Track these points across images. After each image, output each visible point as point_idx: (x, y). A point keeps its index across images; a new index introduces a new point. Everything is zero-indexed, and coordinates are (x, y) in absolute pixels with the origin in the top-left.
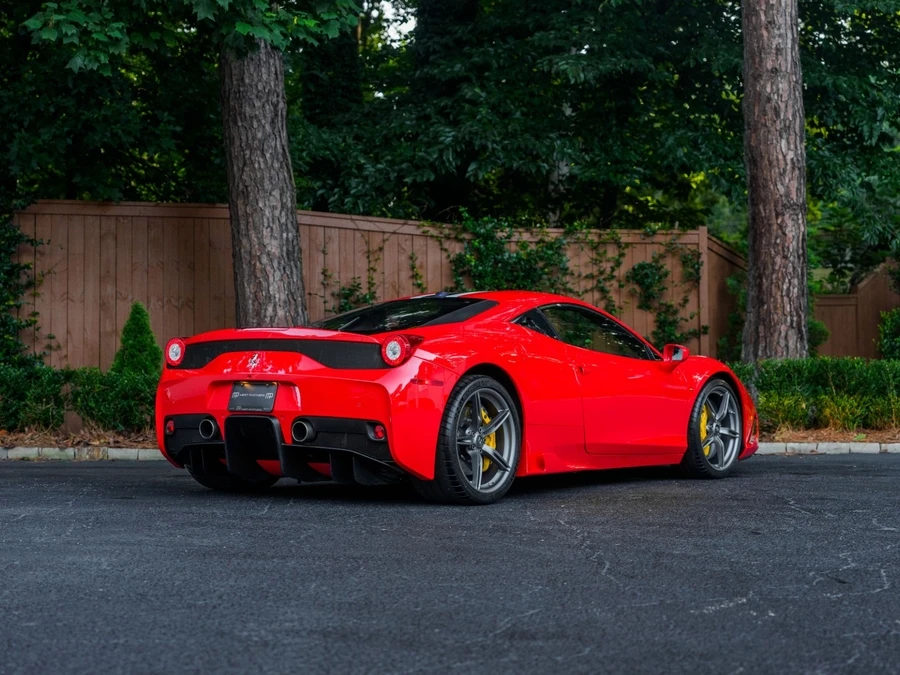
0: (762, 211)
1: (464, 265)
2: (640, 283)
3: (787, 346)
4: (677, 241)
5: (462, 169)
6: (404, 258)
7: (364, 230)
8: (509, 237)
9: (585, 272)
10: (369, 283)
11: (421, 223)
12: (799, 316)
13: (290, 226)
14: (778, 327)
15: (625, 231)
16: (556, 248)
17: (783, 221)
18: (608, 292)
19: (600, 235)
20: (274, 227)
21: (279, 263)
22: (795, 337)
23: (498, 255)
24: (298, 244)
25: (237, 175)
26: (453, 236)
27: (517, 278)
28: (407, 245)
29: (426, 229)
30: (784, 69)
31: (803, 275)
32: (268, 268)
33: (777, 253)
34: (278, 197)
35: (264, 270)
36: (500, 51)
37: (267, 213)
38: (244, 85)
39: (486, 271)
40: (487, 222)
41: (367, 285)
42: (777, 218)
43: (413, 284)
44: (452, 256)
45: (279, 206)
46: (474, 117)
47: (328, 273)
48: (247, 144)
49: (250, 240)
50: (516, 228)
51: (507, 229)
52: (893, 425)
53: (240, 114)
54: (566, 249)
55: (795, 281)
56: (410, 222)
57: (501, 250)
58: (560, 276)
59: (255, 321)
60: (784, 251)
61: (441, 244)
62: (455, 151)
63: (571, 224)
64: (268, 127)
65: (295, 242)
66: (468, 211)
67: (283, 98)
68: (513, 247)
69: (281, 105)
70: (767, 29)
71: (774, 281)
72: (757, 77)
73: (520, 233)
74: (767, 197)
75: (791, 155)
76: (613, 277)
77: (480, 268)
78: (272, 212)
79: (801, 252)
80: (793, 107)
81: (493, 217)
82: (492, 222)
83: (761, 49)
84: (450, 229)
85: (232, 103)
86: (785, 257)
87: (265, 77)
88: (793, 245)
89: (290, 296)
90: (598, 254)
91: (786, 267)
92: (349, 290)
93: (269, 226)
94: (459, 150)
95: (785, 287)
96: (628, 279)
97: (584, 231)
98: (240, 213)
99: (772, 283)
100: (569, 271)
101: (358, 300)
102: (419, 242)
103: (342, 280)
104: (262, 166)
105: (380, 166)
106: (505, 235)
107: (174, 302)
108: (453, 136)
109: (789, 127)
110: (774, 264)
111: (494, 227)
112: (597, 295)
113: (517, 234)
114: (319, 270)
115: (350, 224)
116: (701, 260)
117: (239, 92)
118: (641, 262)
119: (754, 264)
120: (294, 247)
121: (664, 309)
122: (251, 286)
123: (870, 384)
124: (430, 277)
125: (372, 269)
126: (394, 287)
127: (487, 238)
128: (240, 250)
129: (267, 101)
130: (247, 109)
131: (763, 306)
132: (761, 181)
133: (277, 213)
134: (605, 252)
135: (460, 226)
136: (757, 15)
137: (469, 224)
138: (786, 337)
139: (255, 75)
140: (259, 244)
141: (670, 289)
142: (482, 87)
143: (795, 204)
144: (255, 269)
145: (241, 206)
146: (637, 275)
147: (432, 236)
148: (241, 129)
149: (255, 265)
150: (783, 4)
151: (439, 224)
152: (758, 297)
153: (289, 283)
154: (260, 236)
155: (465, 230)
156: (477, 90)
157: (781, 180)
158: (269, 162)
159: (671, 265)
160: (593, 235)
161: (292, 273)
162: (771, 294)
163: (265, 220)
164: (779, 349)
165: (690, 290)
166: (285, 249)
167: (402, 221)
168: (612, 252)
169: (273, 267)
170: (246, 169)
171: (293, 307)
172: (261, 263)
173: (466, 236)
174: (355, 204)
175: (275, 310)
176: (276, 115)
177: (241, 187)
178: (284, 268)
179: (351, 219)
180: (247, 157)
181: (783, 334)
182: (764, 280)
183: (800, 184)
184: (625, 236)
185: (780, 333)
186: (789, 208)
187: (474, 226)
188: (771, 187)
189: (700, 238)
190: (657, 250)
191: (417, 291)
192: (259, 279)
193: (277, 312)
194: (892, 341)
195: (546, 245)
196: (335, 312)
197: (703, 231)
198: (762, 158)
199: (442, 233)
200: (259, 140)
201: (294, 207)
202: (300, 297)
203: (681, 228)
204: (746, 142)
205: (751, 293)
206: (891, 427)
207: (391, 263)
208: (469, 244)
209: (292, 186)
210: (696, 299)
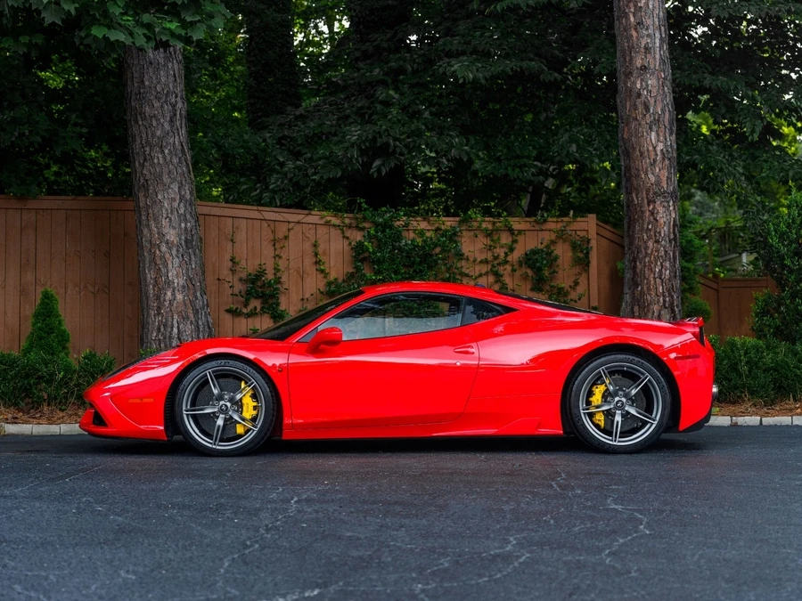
0: (635, 198)
1: (363, 252)
2: (531, 267)
4: (568, 228)
5: (367, 166)
6: (308, 246)
7: (270, 220)
8: (407, 225)
9: (480, 257)
10: (275, 269)
11: (325, 213)
12: (672, 297)
13: (188, 217)
14: (651, 307)
15: (517, 219)
16: (453, 236)
17: (654, 208)
18: (502, 276)
19: (494, 223)
20: (173, 217)
21: (178, 251)
22: (668, 317)
23: (396, 242)
24: (197, 233)
25: (138, 170)
26: (354, 225)
27: (414, 263)
28: (310, 234)
29: (329, 218)
30: (652, 67)
31: (674, 258)
32: (167, 255)
33: (649, 238)
34: (177, 190)
35: (163, 257)
36: (415, 56)
37: (166, 205)
38: (144, 88)
39: (384, 257)
40: (385, 212)
41: (273, 271)
42: (649, 205)
43: (317, 270)
44: (354, 243)
45: (178, 198)
46: (386, 116)
47: (236, 260)
49: (150, 230)
50: (414, 217)
51: (404, 218)
52: (746, 399)
53: (140, 114)
54: (462, 237)
55: (667, 264)
56: (313, 213)
57: (398, 238)
58: (455, 261)
59: (155, 305)
60: (655, 236)
61: (343, 233)
62: (360, 149)
63: (465, 213)
64: (167, 126)
65: (194, 231)
66: (366, 203)
67: (182, 98)
68: (412, 235)
69: (180, 105)
70: (636, 29)
71: (647, 264)
72: (628, 74)
73: (418, 221)
74: (639, 185)
75: (660, 147)
76: (507, 262)
77: (379, 254)
78: (171, 203)
79: (672, 236)
80: (662, 101)
81: (392, 207)
82: (390, 212)
83: (631, 48)
84: (351, 218)
85: (133, 104)
86: (657, 242)
87: (163, 79)
88: (664, 230)
89: (189, 282)
90: (492, 241)
91: (658, 251)
92: (256, 275)
93: (167, 217)
94: (363, 147)
95: (657, 270)
96: (520, 264)
97: (479, 219)
98: (142, 204)
99: (645, 266)
100: (465, 256)
101: (264, 285)
102: (322, 231)
103: (249, 266)
104: (161, 161)
105: (298, 162)
106: (403, 223)
107: (90, 288)
108: (358, 135)
109: (658, 120)
110: (646, 248)
111: (392, 217)
112: (491, 279)
113: (415, 223)
114: (228, 257)
115: (255, 215)
116: (590, 246)
117: (140, 93)
118: (533, 247)
119: (629, 249)
120: (192, 235)
121: (555, 291)
122: (152, 272)
124: (332, 263)
125: (277, 256)
126: (298, 272)
127: (385, 226)
128: (142, 238)
129: (166, 101)
130: (147, 108)
131: (637, 287)
132: (633, 172)
133: (175, 204)
134: (499, 239)
135: (360, 216)
136: (626, 16)
137: (368, 214)
138: (659, 316)
139: (154, 77)
140: (158, 233)
141: (560, 272)
142: (396, 89)
143: (665, 192)
144: (155, 256)
145: (142, 199)
146: (530, 259)
147: (334, 226)
148: (141, 127)
149: (155, 253)
150: (651, 7)
151: (340, 214)
152: (633, 279)
153: (187, 269)
154: (159, 226)
155: (365, 219)
156: (391, 92)
157: (651, 169)
158: (168, 158)
159: (563, 252)
160: (487, 223)
161: (190, 259)
162: (644, 276)
163: (164, 211)
165: (580, 274)
166: (183, 237)
167: (306, 212)
168: (505, 239)
169: (171, 255)
170: (147, 164)
171: (191, 292)
172: (160, 250)
173: (366, 225)
174: (272, 199)
175: (173, 294)
176: (175, 115)
177: (142, 181)
178: (182, 256)
179: (258, 210)
180: (147, 153)
181: (656, 314)
182: (638, 264)
183: (670, 173)
184: (517, 223)
185: (653, 313)
186: (659, 196)
187: (373, 215)
188: (643, 176)
189: (588, 225)
190: (548, 237)
191: (320, 276)
192: (159, 266)
193: (176, 296)
194: (763, 320)
195: (441, 232)
196: (242, 296)
197: (592, 218)
198: (634, 149)
199: (343, 222)
200: (158, 137)
201: (193, 199)
202: (198, 282)
203: (575, 216)
204: (620, 135)
205: (628, 276)
206: (744, 401)
207: (296, 250)
208: (368, 232)
209: (191, 179)
210: (586, 282)
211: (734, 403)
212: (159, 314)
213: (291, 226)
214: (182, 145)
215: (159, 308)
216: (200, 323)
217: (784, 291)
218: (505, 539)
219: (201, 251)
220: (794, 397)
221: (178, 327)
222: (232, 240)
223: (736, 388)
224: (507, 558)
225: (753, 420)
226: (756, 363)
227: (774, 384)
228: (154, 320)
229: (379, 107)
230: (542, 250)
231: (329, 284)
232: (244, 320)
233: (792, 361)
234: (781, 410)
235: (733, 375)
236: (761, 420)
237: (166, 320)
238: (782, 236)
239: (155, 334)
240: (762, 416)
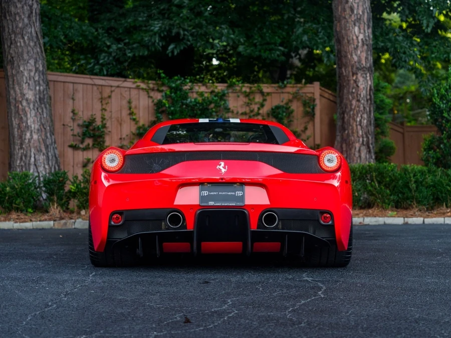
0: (344, 71)
1: (162, 107)
2: (276, 117)
3: (360, 156)
4: (300, 91)
5: (165, 48)
6: (125, 103)
7: (99, 85)
8: (191, 89)
9: (241, 111)
10: (102, 118)
11: (136, 80)
12: (368, 138)
13: (41, 82)
14: (354, 144)
15: (266, 85)
16: (222, 96)
17: (357, 78)
19: (251, 88)
20: (30, 83)
21: (34, 105)
22: (365, 151)
23: (184, 100)
24: (47, 93)
25: (7, 50)
26: (156, 88)
28: (126, 95)
29: (138, 84)
31: (370, 111)
32: (27, 109)
33: (353, 98)
34: (33, 64)
35: (24, 110)
37: (26, 74)
39: (176, 111)
40: (177, 80)
41: (101, 120)
42: (353, 76)
43: (131, 119)
44: (155, 101)
45: (34, 69)
46: (179, 15)
47: (76, 112)
48: (13, 31)
49: (15, 91)
50: (196, 83)
51: (190, 84)
52: (414, 206)
53: (8, 12)
54: (229, 97)
55: (365, 116)
56: (128, 80)
57: (186, 97)
58: (224, 113)
59: (19, 142)
60: (357, 97)
61: (148, 94)
62: (160, 36)
63: (231, 81)
64: (26, 20)
65: (45, 92)
66: (164, 73)
68: (195, 95)
69: (35, 6)
71: (352, 116)
73: (200, 86)
74: (347, 63)
75: (361, 37)
76: (258, 114)
77: (172, 108)
78: (29, 74)
79: (368, 97)
80: (363, 6)
81: (181, 76)
82: (180, 80)
84: (153, 84)
85: (3, 5)
88: (363, 93)
89: (42, 127)
90: (249, 100)
91: (359, 107)
92: (89, 122)
93: (27, 82)
94: (162, 35)
95: (358, 120)
96: (268, 115)
97: (240, 85)
98: (9, 74)
99: (350, 117)
100: (231, 110)
101: (95, 129)
102: (134, 92)
103: (84, 116)
104: (22, 44)
105: (119, 46)
106: (189, 88)
108: (160, 27)
109: (360, 19)
110: (351, 105)
111: (182, 83)
113: (197, 88)
114: (70, 110)
115: (89, 81)
116: (315, 103)
118: (277, 104)
119: (340, 106)
120: (44, 95)
122: (16, 120)
123: (399, 180)
124: (141, 114)
125: (104, 109)
126: (118, 121)
127: (177, 89)
128: (9, 97)
129: (25, 4)
130: (13, 8)
131: (345, 131)
132: (343, 53)
133: (32, 74)
134: (254, 98)
135: (160, 83)
137: (166, 81)
138: (359, 151)
140: (21, 93)
141: (295, 122)
143: (364, 67)
144: (18, 109)
145: (9, 70)
146: (274, 112)
147: (143, 89)
148: (9, 22)
149: (18, 107)
151: (146, 81)
152: (342, 125)
153: (41, 118)
154: (21, 88)
155: (163, 85)
157: (355, 52)
158: (27, 42)
159: (297, 108)
160: (246, 88)
161: (43, 111)
162: (350, 123)
163: (24, 78)
164: (355, 158)
165: (308, 122)
166: (38, 96)
167: (123, 79)
168: (258, 98)
169: (30, 108)
170: (13, 46)
171: (43, 133)
172: (22, 105)
173: (164, 88)
174: (101, 70)
175: (31, 135)
176: (32, 13)
177: (9, 57)
178: (37, 109)
179: (90, 78)
180: (13, 38)
181: (357, 149)
182: (346, 115)
183: (367, 55)
184: (266, 88)
185: (355, 148)
186: (360, 70)
187: (168, 82)
188: (349, 56)
189: (315, 89)
190: (286, 97)
191: (133, 123)
192: (21, 115)
193: (33, 136)
194: (429, 153)
195: (215, 94)
196: (79, 136)
197: (317, 84)
198: (343, 38)
199: (148, 87)
200: (20, 28)
201: (44, 70)
202: (49, 127)
203: (306, 83)
204: (334, 28)
205: (339, 123)
206: (413, 208)
207: (116, 105)
208: (166, 93)
209: (43, 57)
210: (312, 128)
211: (406, 209)
212: (21, 148)
213: (113, 89)
214: (37, 34)
215: (21, 144)
216: (50, 154)
217: (443, 134)
218: (224, 301)
219: (50, 105)
220: (446, 205)
221: (35, 157)
222: (73, 99)
223: (408, 198)
224: (220, 314)
225: (418, 220)
226: (421, 182)
227: (433, 196)
228: (18, 153)
229: (174, 9)
230: (283, 107)
231: (139, 128)
232: (80, 153)
233: (445, 181)
234: (437, 213)
235: (406, 190)
236: (424, 221)
237: (26, 152)
238: (442, 98)
239: (18, 162)
240: (424, 218)
